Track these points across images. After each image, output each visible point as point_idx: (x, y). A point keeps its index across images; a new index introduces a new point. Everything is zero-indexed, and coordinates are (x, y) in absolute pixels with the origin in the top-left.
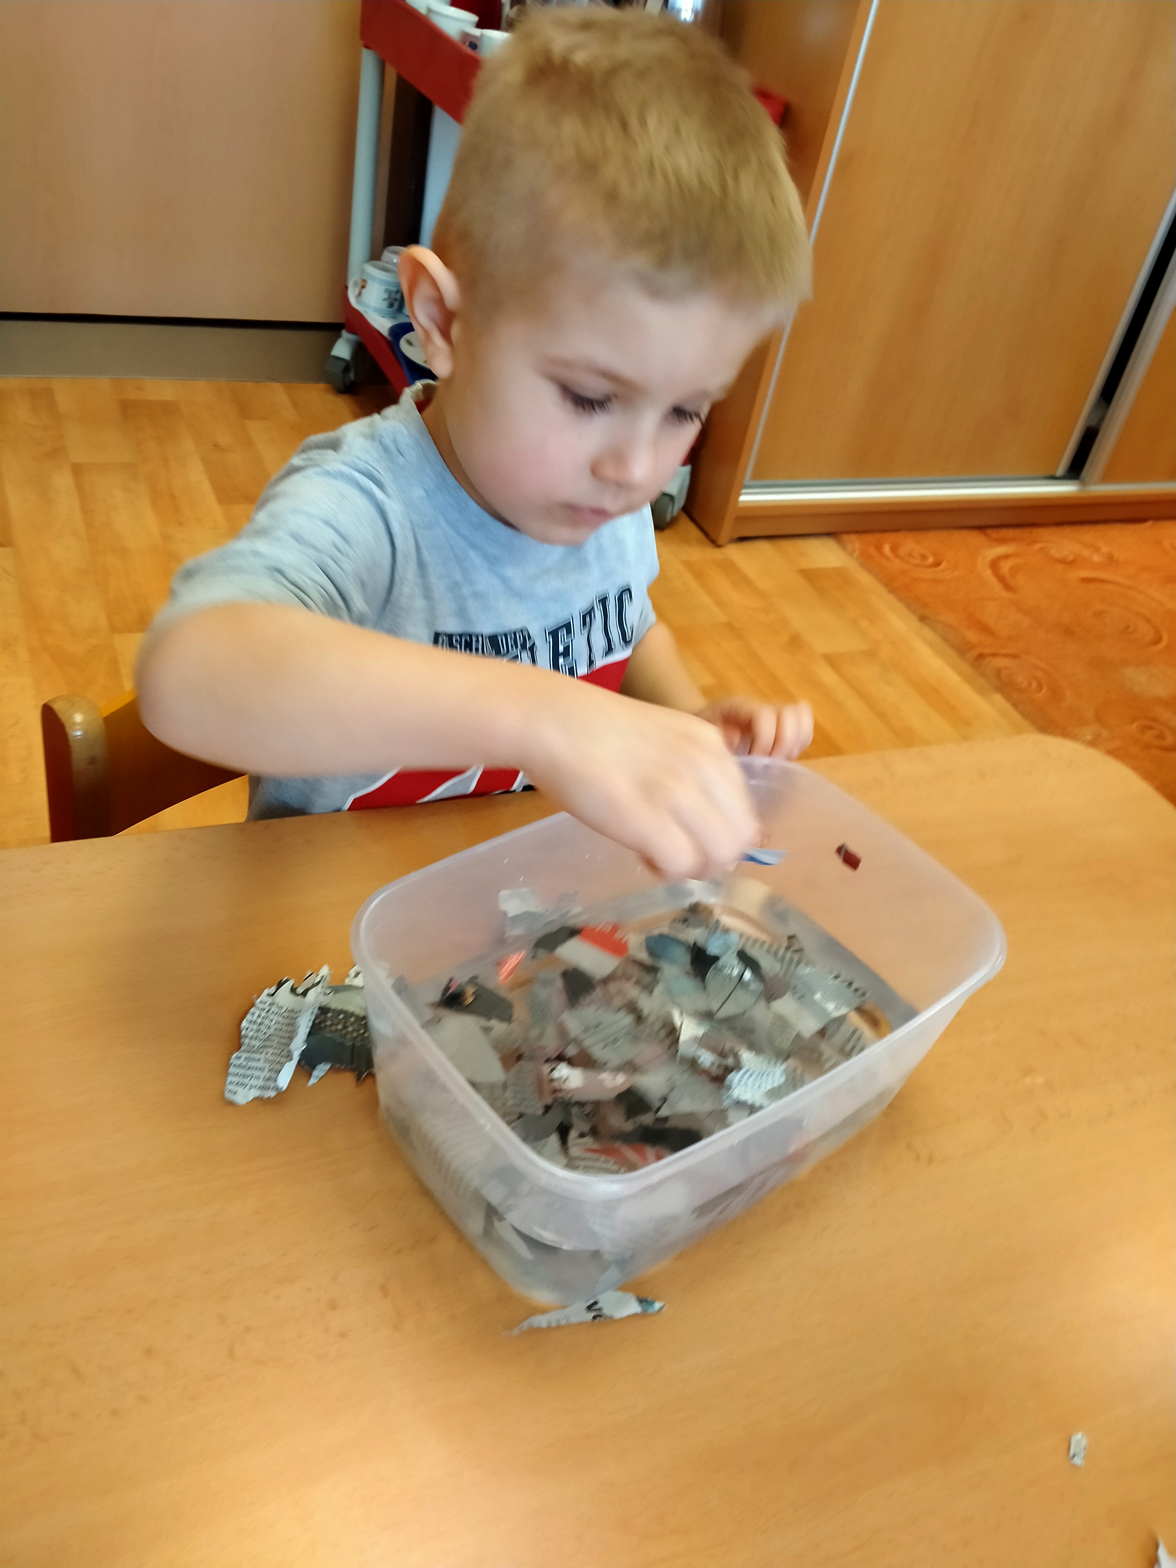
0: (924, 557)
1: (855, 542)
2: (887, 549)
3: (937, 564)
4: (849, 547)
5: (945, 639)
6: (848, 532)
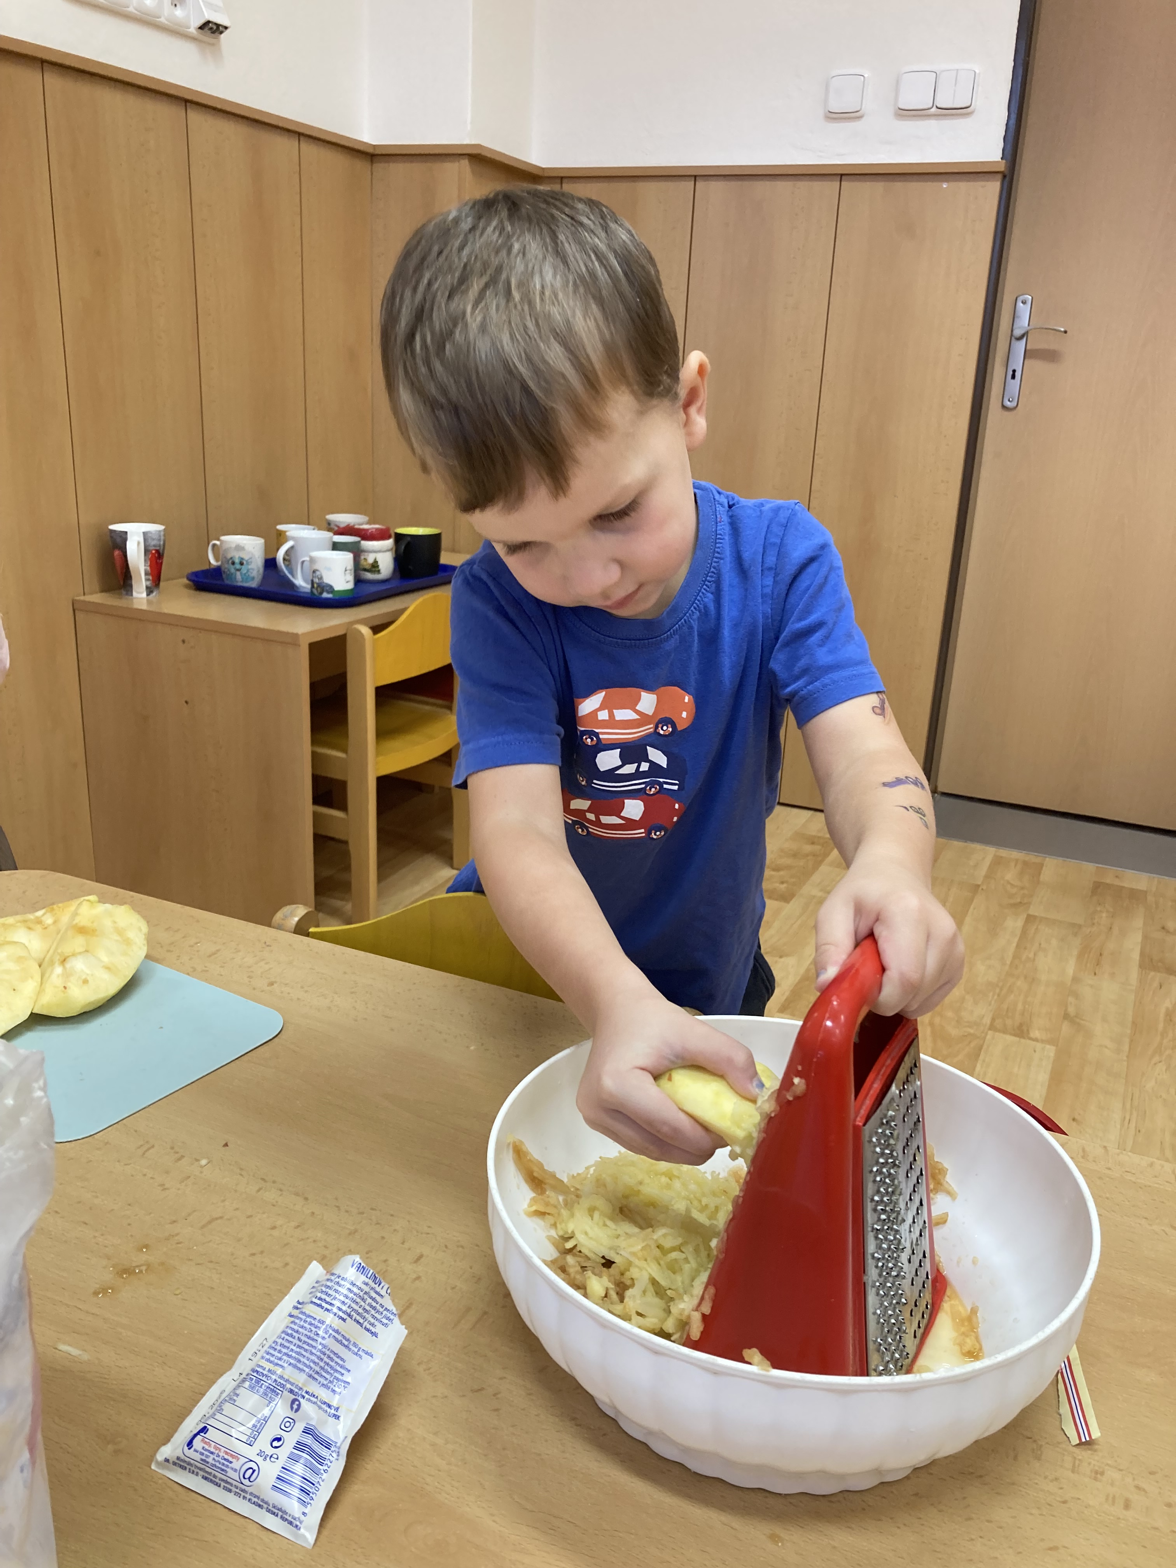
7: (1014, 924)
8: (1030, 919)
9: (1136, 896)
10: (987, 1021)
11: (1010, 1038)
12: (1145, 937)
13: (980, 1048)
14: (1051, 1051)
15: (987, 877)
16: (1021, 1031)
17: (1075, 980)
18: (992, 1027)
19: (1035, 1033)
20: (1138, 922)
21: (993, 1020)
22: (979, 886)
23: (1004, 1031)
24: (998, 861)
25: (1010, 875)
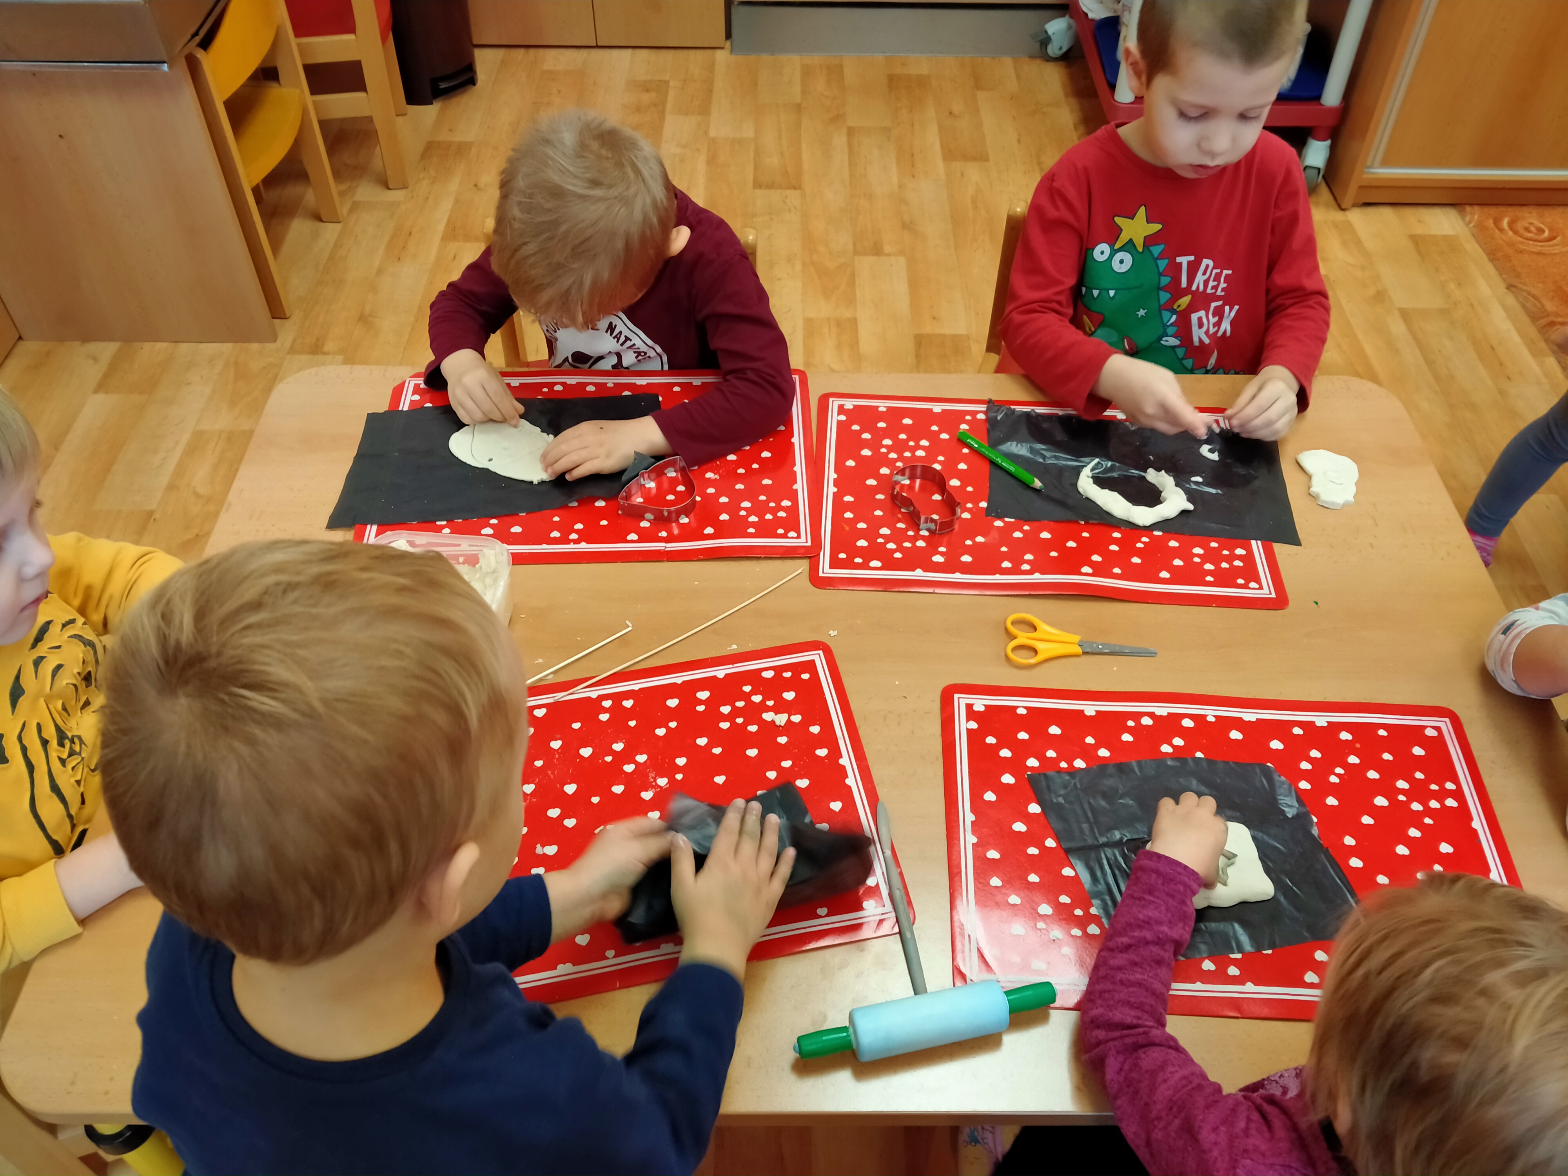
0: (1541, 231)
1: (1475, 214)
2: (1505, 221)
3: (1551, 238)
4: (1467, 219)
5: (1524, 306)
6: (1471, 204)
7: (839, 140)
8: (851, 132)
9: (922, 82)
10: (850, 246)
11: (871, 259)
12: (940, 127)
13: (853, 275)
14: (902, 260)
15: (804, 92)
16: (877, 250)
17: (901, 186)
18: (856, 253)
19: (887, 249)
20: (931, 112)
21: (854, 244)
22: (799, 106)
23: (865, 254)
24: (807, 72)
25: (820, 85)
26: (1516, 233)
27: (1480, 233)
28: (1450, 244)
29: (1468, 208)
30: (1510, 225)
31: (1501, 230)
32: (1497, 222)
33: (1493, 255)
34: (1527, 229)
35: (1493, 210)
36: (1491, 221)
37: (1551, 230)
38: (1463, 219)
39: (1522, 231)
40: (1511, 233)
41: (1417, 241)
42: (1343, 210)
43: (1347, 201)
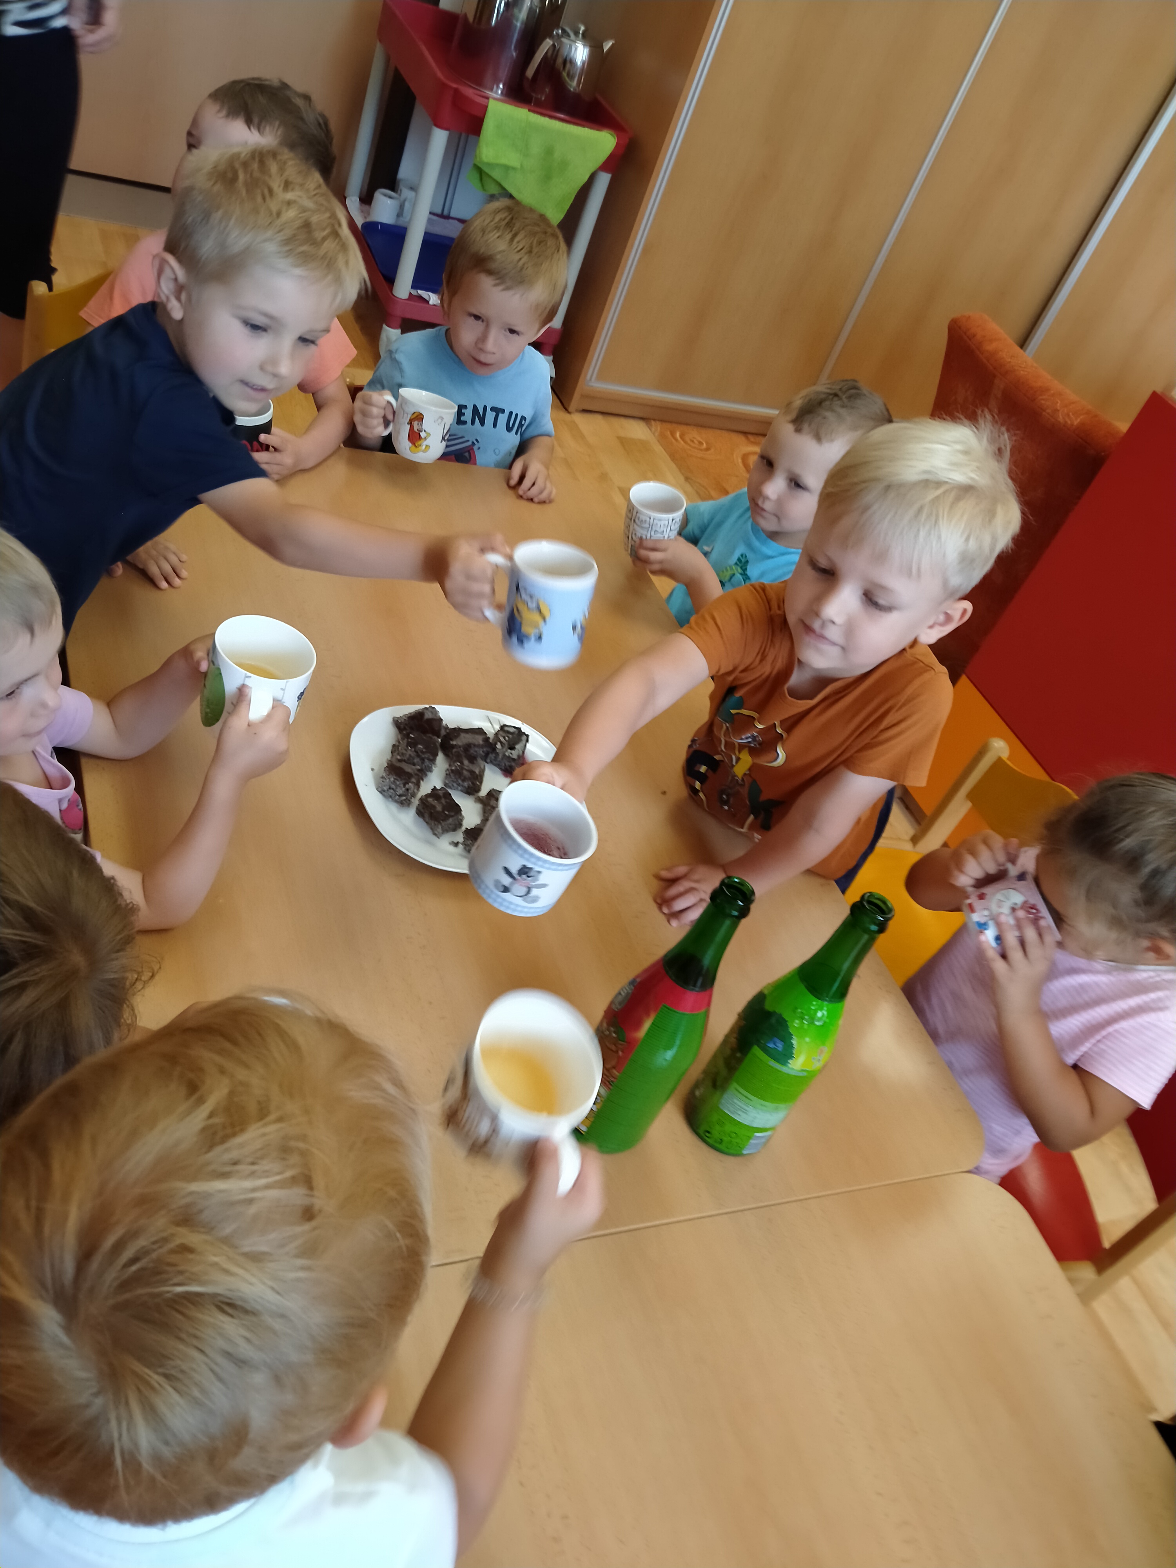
0: (701, 443)
1: (657, 427)
2: (678, 435)
3: (708, 449)
4: (654, 429)
6: (655, 420)
26: (686, 442)
27: (662, 439)
28: (643, 446)
29: (653, 422)
30: (682, 436)
31: (676, 440)
32: (673, 434)
33: (673, 456)
34: (693, 441)
35: (668, 426)
36: (669, 433)
37: (707, 443)
38: (650, 430)
39: (689, 442)
40: (682, 442)
41: (624, 442)
42: (569, 413)
43: (573, 405)
